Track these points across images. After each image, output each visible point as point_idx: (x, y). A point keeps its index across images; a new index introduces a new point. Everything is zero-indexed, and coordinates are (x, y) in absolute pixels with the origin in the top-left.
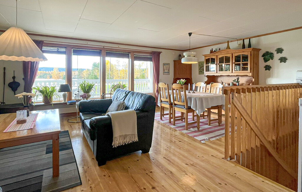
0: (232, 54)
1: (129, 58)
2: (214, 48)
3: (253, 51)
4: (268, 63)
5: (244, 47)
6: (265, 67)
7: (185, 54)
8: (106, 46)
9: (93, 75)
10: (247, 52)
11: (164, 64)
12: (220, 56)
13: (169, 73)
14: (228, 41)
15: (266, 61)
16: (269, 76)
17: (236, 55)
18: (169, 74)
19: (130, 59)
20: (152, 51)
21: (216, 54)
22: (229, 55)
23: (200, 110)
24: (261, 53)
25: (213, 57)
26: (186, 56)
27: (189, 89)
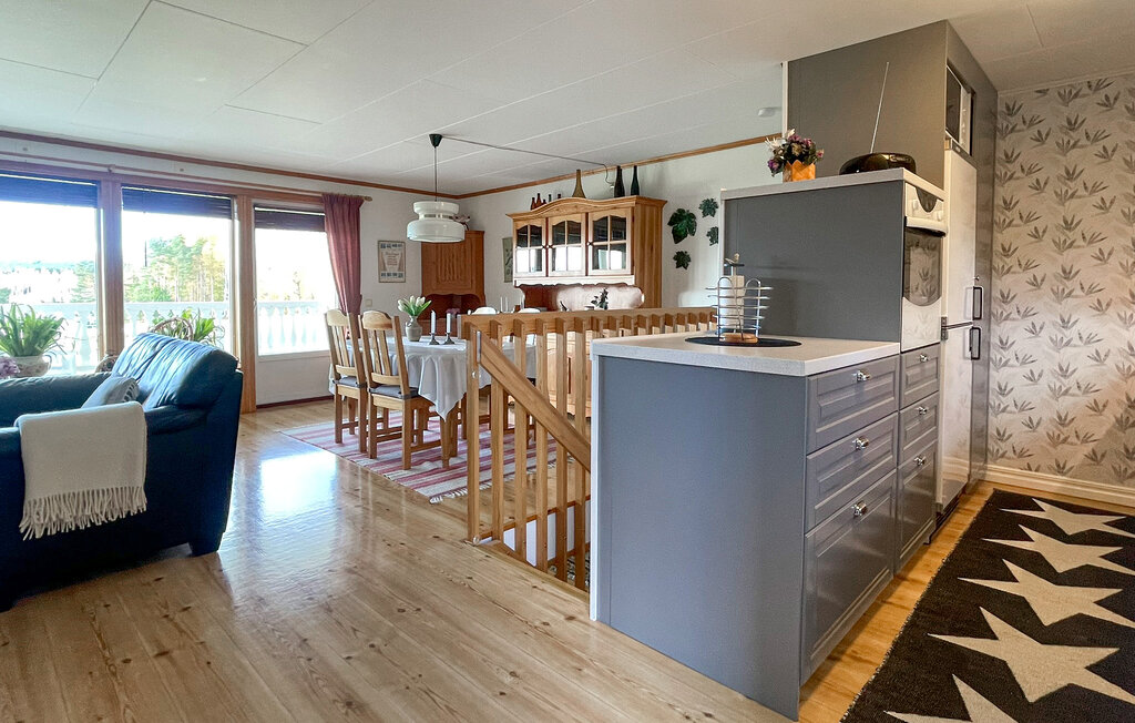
0: (587, 214)
1: (230, 216)
2: (545, 191)
3: (639, 206)
4: (682, 246)
5: (619, 190)
6: (674, 258)
7: (417, 207)
8: (119, 168)
9: (146, 290)
10: (624, 208)
11: (382, 245)
12: (555, 221)
13: (401, 276)
14: (579, 171)
15: (678, 238)
16: (685, 286)
17: (597, 216)
18: (402, 279)
19: (237, 222)
20: (323, 194)
21: (546, 214)
22: (578, 218)
23: (447, 398)
24: (667, 215)
25: (537, 223)
26: (422, 217)
27: (448, 331)
